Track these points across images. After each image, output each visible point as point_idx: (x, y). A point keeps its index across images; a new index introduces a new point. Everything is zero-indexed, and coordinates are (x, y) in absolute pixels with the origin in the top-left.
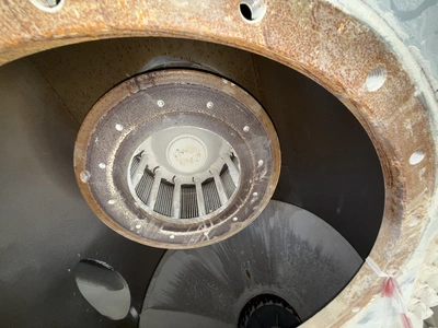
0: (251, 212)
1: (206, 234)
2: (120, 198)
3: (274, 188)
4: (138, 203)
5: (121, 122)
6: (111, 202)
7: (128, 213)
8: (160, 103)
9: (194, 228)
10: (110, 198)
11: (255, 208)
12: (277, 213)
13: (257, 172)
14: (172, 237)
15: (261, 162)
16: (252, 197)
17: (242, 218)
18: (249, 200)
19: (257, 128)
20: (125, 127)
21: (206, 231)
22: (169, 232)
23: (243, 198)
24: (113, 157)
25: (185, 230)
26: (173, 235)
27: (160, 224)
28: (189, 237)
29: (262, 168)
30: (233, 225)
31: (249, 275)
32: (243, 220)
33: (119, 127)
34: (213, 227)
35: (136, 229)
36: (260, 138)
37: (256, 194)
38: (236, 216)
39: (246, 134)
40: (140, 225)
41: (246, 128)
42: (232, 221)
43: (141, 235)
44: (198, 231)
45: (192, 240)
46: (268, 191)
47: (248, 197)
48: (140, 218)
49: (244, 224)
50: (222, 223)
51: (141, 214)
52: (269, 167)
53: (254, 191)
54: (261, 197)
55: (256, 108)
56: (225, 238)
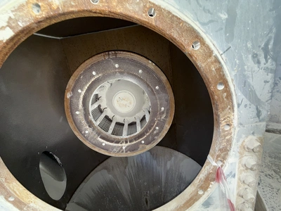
0: (153, 140)
1: (124, 148)
2: (83, 111)
3: (169, 127)
4: (91, 117)
5: (96, 71)
6: (77, 113)
7: (84, 122)
8: (117, 66)
9: (118, 142)
10: (77, 110)
11: (156, 137)
12: (173, 158)
13: (160, 114)
14: (104, 144)
15: (163, 109)
16: (155, 129)
17: (147, 143)
18: (153, 131)
19: (163, 88)
20: (97, 74)
21: (124, 146)
22: (102, 141)
23: (150, 129)
24: (86, 88)
25: (112, 142)
27: (99, 134)
28: (113, 147)
29: (163, 113)
30: (141, 146)
31: (147, 203)
33: (94, 73)
34: (129, 144)
35: (85, 133)
36: (164, 94)
37: (157, 128)
38: (144, 140)
39: (157, 90)
40: (88, 131)
41: (157, 87)
42: (140, 143)
43: (87, 139)
44: (120, 145)
45: (115, 150)
46: (165, 128)
47: (152, 129)
48: (90, 126)
50: (135, 142)
51: (90, 124)
52: (167, 113)
53: (156, 126)
54: (160, 131)
55: (164, 78)
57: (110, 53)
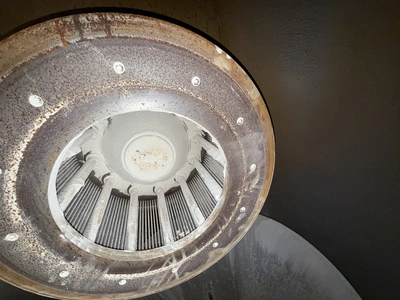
0: (236, 233)
1: (175, 271)
2: (31, 228)
3: (264, 201)
4: (68, 234)
5: (41, 91)
6: (10, 238)
7: (45, 254)
8: (118, 67)
9: (159, 264)
10: (8, 228)
11: (241, 227)
13: (248, 180)
14: (123, 283)
15: (253, 167)
16: (238, 213)
17: (224, 243)
18: (235, 218)
19: (253, 120)
20: (48, 101)
21: (175, 267)
22: (118, 276)
23: (228, 216)
24: (19, 155)
25: (144, 269)
26: (124, 279)
27: (104, 265)
28: (148, 280)
29: (254, 176)
30: (211, 254)
32: (225, 246)
33: (35, 101)
34: (185, 259)
35: (59, 280)
36: (256, 134)
37: (243, 209)
38: (217, 240)
39: (240, 128)
40: (66, 271)
41: (240, 120)
42: (211, 248)
43: (69, 288)
44: (164, 269)
45: (154, 282)
46: (257, 205)
47: (233, 214)
48: (69, 259)
49: (226, 250)
50: (197, 252)
51: (70, 252)
52: (262, 173)
53: (241, 206)
54: (248, 213)
55: (254, 94)
56: (200, 271)
57: (83, 19)
